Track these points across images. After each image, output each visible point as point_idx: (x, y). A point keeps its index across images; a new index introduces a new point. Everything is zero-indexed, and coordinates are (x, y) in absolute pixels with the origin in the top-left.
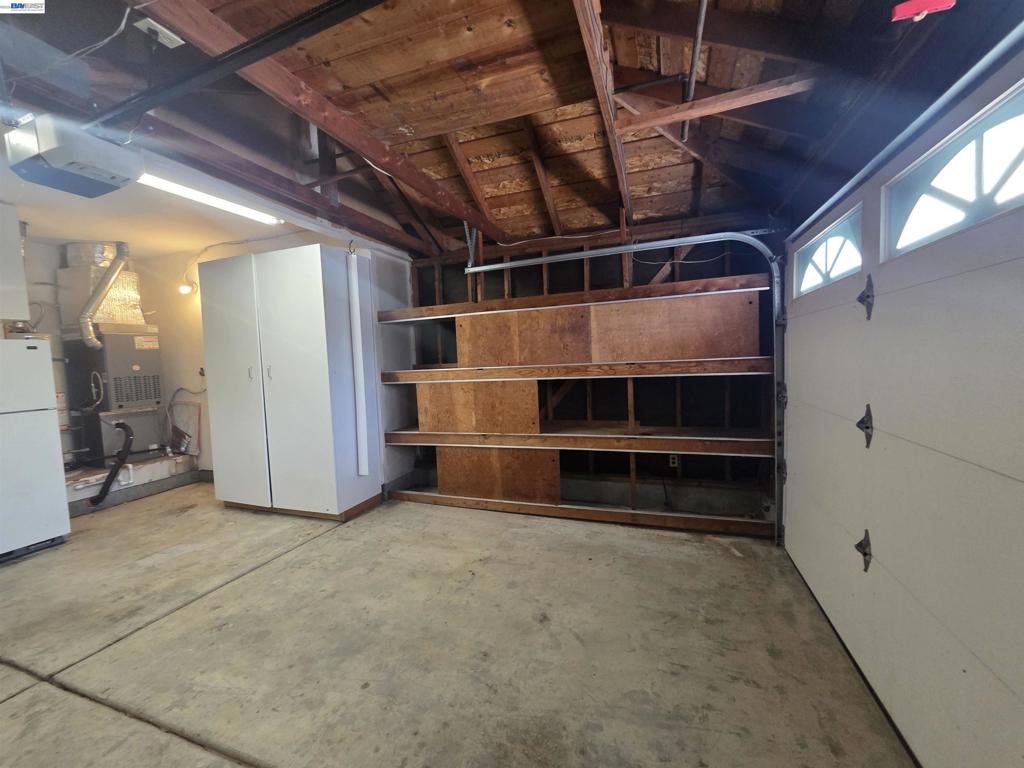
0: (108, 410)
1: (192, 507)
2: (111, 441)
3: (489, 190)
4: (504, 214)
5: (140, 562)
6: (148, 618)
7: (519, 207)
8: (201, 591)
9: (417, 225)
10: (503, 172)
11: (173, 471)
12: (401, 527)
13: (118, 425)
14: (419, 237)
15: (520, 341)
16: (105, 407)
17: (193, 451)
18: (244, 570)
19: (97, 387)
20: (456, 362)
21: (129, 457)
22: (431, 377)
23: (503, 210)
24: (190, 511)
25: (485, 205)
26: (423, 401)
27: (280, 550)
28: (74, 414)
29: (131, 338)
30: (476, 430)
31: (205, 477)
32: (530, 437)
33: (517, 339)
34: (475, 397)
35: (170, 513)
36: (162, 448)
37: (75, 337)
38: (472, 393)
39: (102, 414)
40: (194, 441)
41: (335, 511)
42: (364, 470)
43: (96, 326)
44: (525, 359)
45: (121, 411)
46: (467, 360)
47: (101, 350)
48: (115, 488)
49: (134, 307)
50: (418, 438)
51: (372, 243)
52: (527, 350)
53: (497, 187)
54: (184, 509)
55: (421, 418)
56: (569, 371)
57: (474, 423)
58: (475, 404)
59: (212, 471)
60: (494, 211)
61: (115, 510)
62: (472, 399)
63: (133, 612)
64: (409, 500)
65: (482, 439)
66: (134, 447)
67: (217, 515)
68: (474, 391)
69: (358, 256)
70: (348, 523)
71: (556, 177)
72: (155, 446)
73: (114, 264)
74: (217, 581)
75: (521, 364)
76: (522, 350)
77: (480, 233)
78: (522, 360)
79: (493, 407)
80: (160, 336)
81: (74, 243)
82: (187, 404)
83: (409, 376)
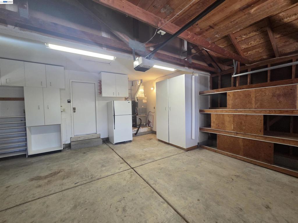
0: (138, 115)
1: (152, 139)
2: (138, 122)
3: (244, 46)
4: (249, 54)
5: (144, 149)
6: (147, 162)
7: (257, 50)
8: (156, 159)
9: (213, 64)
10: (251, 39)
11: (148, 130)
12: (204, 157)
13: (139, 119)
14: (214, 67)
15: (255, 100)
16: (137, 115)
17: (152, 126)
18: (164, 157)
19: (137, 110)
20: (227, 107)
21: (141, 126)
22: (216, 112)
23: (249, 52)
24: (151, 140)
25: (241, 52)
26: (213, 119)
27: (172, 154)
28: (133, 116)
29: (142, 100)
30: (233, 130)
31: (154, 133)
32: (258, 136)
33: (254, 99)
34: (234, 119)
35: (148, 139)
36: (146, 125)
37: (134, 100)
38: (232, 118)
39: (137, 116)
40: (152, 124)
41: (185, 147)
42: (193, 137)
43: (137, 98)
44: (257, 106)
45: (140, 116)
46: (231, 106)
47: (137, 103)
48: (138, 132)
49: (143, 93)
50: (211, 130)
51: (199, 71)
52: (259, 104)
53: (248, 45)
54: (150, 139)
55: (212, 124)
56: (281, 112)
57: (232, 128)
58: (233, 122)
59: (156, 132)
60: (245, 54)
61: (139, 137)
62: (232, 120)
63: (144, 160)
64: (206, 149)
65: (235, 134)
66: (142, 124)
67: (157, 142)
68: (233, 117)
69: (195, 76)
70: (188, 152)
71: (279, 34)
72: (145, 124)
73: (140, 84)
74: (159, 158)
75: (255, 108)
76: (256, 103)
77: (239, 62)
78: (256, 107)
79: (241, 123)
80: (147, 100)
81: (134, 81)
82: (151, 115)
83: (208, 111)
